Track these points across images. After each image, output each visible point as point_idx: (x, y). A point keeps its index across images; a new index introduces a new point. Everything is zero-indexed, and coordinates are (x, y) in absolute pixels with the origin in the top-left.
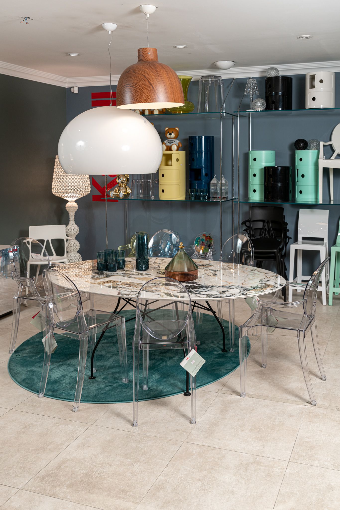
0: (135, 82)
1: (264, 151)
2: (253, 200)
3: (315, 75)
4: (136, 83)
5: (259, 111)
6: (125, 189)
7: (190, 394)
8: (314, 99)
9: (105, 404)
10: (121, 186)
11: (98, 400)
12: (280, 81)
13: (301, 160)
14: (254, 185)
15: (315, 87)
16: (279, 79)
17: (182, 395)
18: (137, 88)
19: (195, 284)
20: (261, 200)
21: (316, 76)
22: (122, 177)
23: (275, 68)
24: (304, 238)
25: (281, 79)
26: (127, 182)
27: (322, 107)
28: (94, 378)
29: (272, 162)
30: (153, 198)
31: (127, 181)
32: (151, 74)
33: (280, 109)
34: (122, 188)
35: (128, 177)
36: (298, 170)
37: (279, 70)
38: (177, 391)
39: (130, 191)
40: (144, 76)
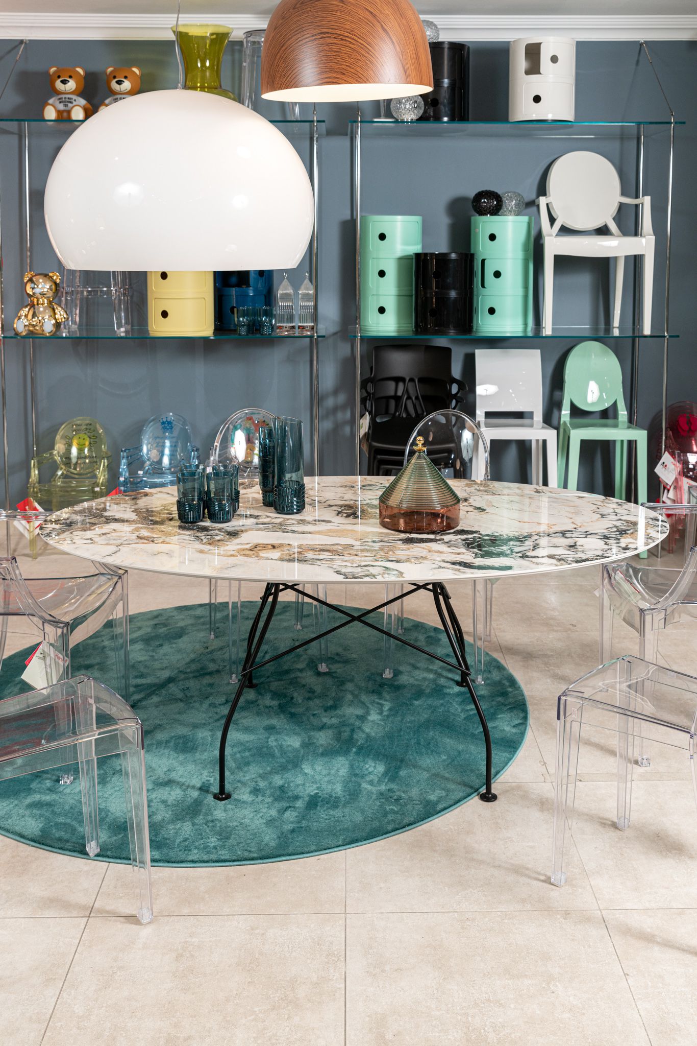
0: (347, 27)
1: (399, 218)
2: (378, 331)
3: (540, 43)
4: (352, 31)
5: (407, 122)
6: (51, 310)
7: (494, 798)
8: (537, 99)
9: (322, 856)
10: (38, 304)
11: (300, 850)
12: (446, 51)
13: (492, 237)
14: (381, 297)
15: (541, 72)
16: (443, 48)
17: (475, 800)
18: (354, 42)
19: (475, 535)
20: (398, 331)
21: (542, 46)
22: (41, 281)
23: (432, 22)
24: (489, 415)
25: (449, 48)
26: (54, 293)
27: (550, 117)
28: (228, 796)
29: (415, 244)
30: (123, 332)
31: (56, 290)
32: (385, 8)
33: (446, 119)
34: (41, 309)
35: (58, 281)
36: (483, 261)
37: (439, 27)
38: (461, 795)
39: (65, 316)
40: (371, 13)
